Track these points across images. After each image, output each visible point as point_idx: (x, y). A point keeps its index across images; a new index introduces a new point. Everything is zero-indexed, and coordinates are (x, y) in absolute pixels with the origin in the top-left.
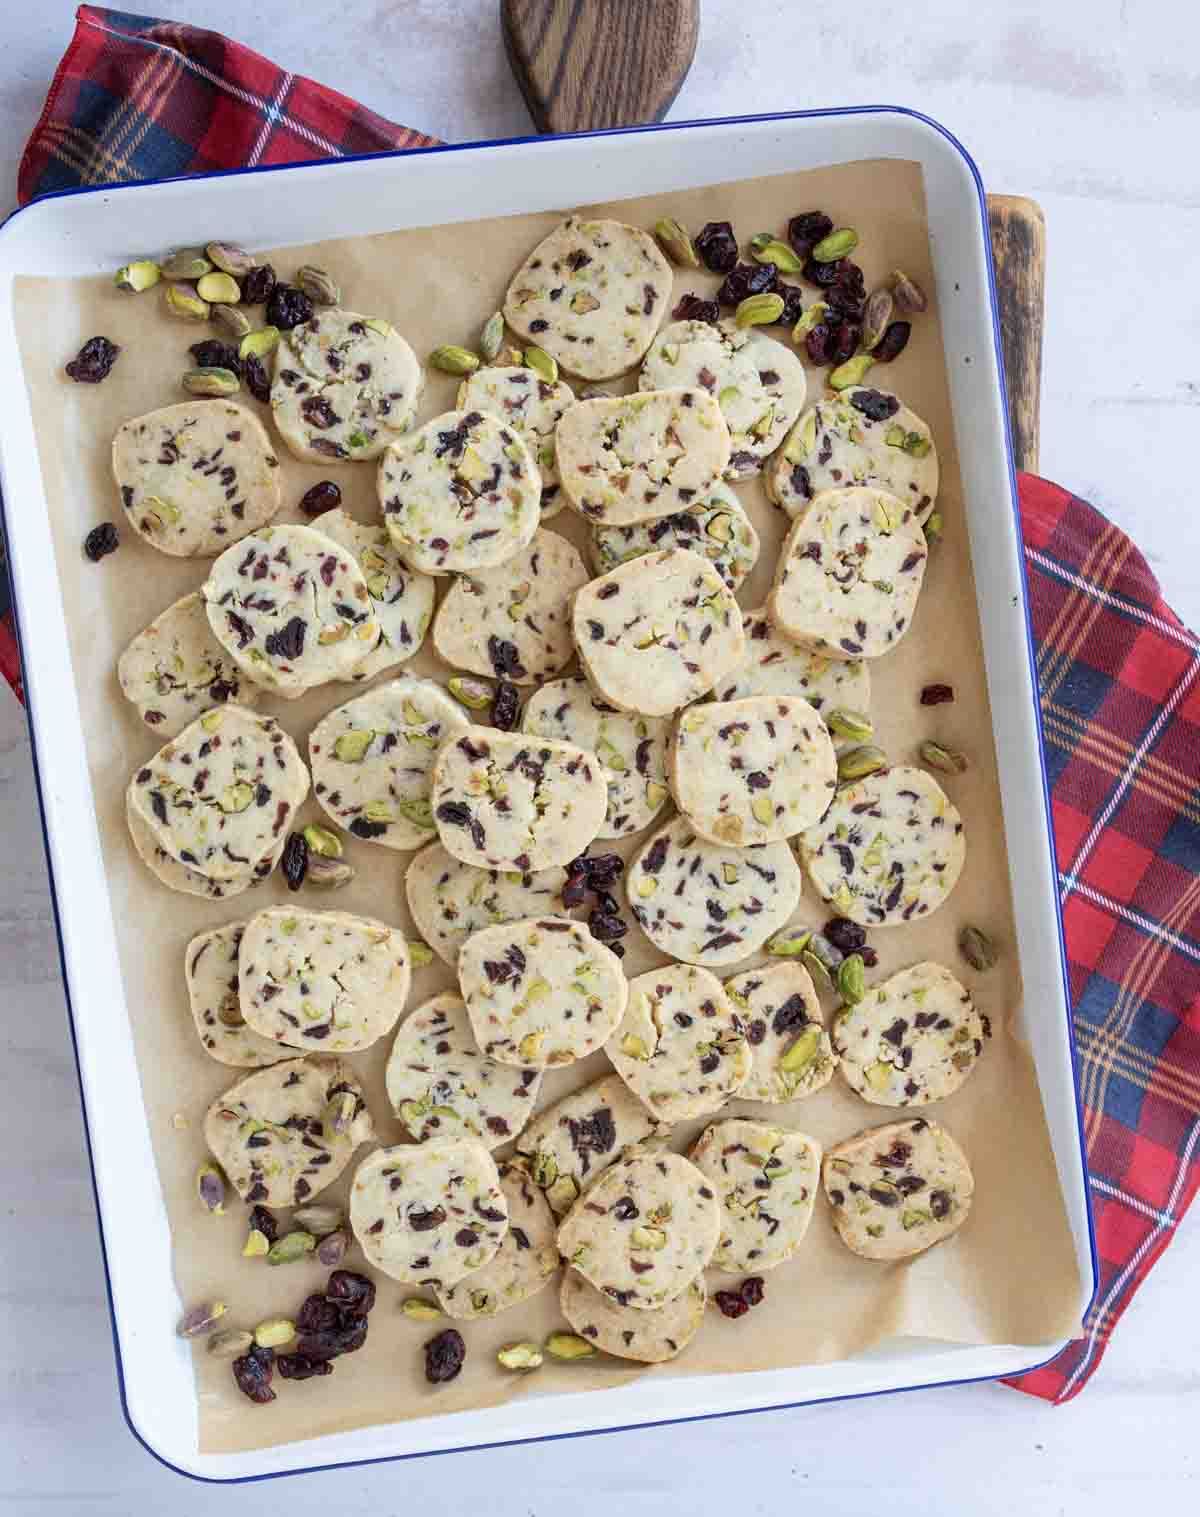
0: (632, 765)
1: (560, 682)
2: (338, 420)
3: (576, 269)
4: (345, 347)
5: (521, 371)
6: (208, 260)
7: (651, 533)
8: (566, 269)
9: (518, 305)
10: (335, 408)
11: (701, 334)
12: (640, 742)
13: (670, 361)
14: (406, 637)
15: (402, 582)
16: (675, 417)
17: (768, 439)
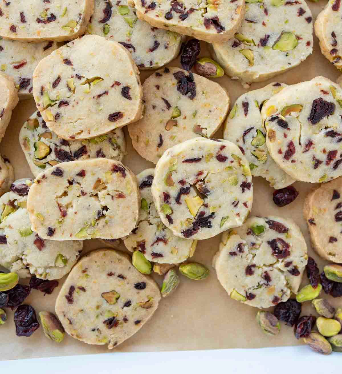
0: (114, 9)
1: (154, 66)
2: (269, 243)
3: (114, 317)
4: (259, 286)
5: (155, 260)
6: (332, 345)
7: (86, 153)
8: (120, 318)
9: (152, 299)
10: (270, 250)
11: (40, 271)
12: (108, 22)
13: (62, 256)
14: (246, 105)
15: (244, 140)
16: (60, 222)
17: (6, 202)
